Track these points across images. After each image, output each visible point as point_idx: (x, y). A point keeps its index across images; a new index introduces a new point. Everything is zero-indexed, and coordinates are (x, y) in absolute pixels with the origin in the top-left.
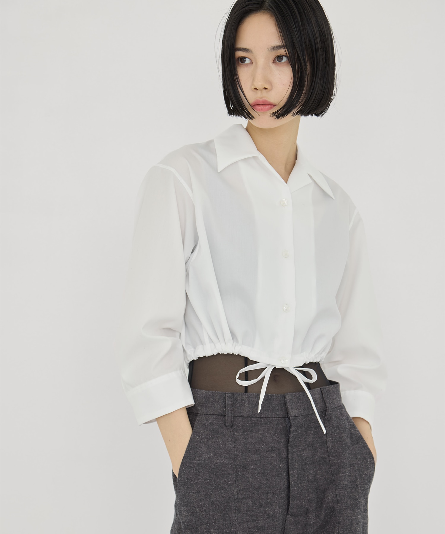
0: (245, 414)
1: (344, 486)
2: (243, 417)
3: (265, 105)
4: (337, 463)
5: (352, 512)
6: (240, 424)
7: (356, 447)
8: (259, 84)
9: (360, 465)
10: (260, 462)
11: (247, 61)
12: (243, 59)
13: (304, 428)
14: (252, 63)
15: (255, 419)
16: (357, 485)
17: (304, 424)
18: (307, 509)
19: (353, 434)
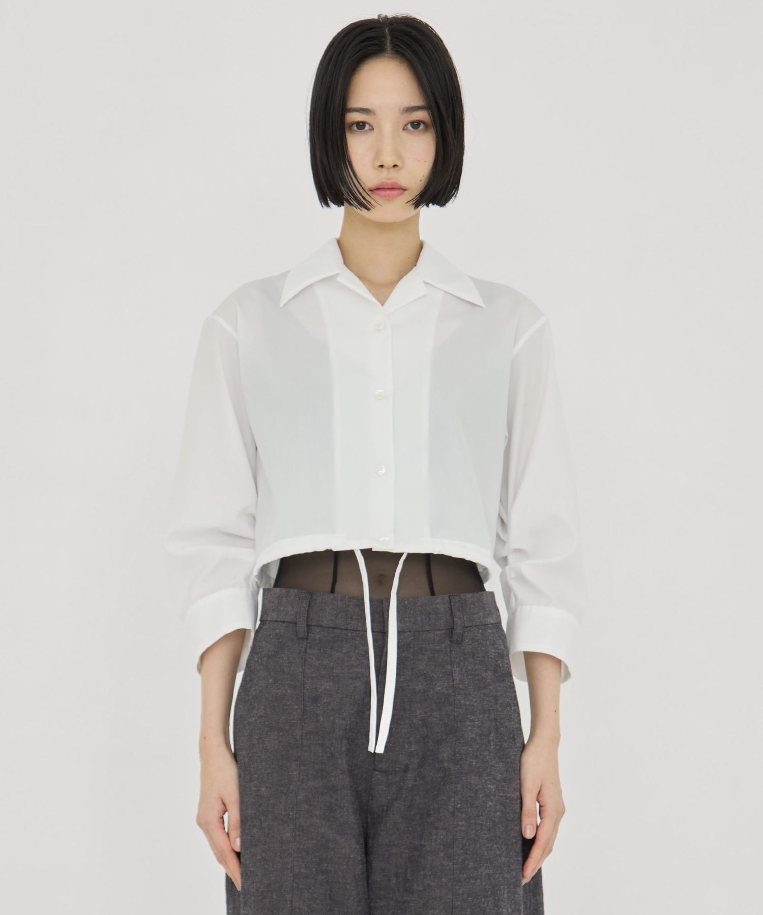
0: (325, 623)
1: (469, 740)
2: (321, 626)
3: (392, 189)
4: (465, 705)
5: (477, 777)
6: (317, 636)
7: (500, 686)
8: (388, 160)
9: (499, 713)
10: (337, 693)
11: (367, 127)
12: (361, 125)
13: (412, 650)
14: (373, 129)
15: (339, 631)
16: (489, 742)
17: (414, 645)
18: (407, 766)
19: (499, 667)
